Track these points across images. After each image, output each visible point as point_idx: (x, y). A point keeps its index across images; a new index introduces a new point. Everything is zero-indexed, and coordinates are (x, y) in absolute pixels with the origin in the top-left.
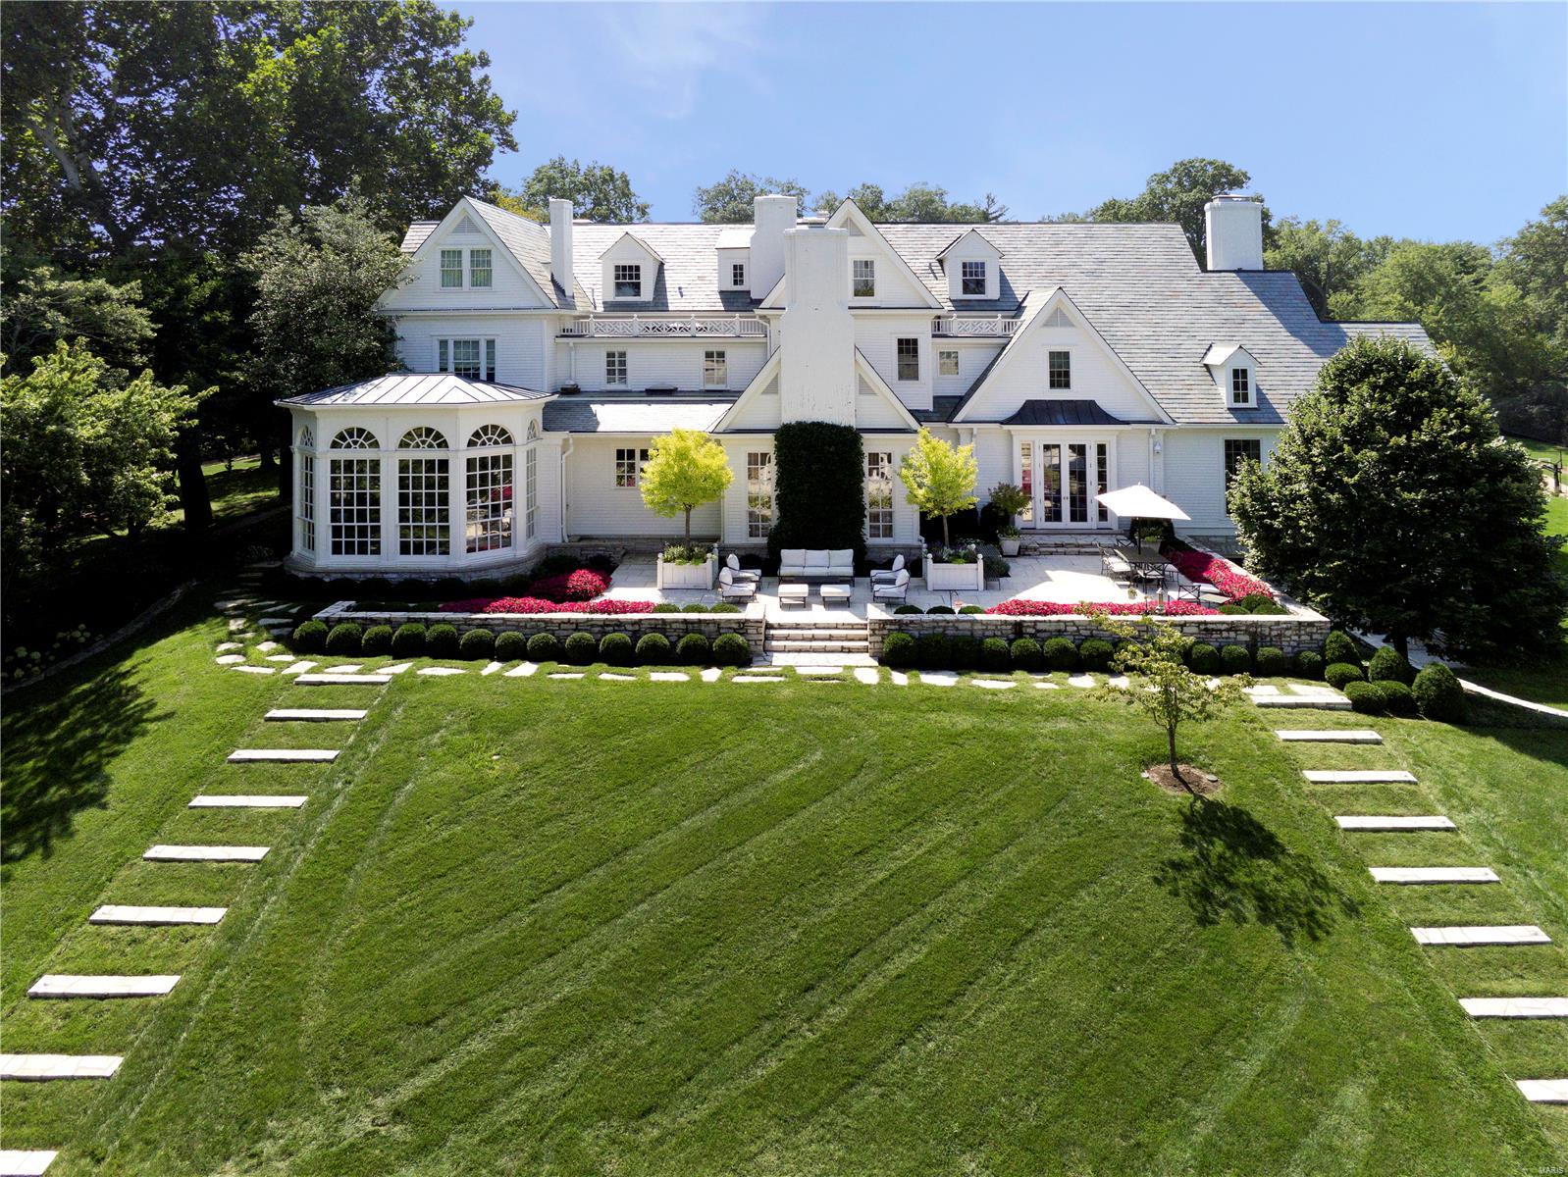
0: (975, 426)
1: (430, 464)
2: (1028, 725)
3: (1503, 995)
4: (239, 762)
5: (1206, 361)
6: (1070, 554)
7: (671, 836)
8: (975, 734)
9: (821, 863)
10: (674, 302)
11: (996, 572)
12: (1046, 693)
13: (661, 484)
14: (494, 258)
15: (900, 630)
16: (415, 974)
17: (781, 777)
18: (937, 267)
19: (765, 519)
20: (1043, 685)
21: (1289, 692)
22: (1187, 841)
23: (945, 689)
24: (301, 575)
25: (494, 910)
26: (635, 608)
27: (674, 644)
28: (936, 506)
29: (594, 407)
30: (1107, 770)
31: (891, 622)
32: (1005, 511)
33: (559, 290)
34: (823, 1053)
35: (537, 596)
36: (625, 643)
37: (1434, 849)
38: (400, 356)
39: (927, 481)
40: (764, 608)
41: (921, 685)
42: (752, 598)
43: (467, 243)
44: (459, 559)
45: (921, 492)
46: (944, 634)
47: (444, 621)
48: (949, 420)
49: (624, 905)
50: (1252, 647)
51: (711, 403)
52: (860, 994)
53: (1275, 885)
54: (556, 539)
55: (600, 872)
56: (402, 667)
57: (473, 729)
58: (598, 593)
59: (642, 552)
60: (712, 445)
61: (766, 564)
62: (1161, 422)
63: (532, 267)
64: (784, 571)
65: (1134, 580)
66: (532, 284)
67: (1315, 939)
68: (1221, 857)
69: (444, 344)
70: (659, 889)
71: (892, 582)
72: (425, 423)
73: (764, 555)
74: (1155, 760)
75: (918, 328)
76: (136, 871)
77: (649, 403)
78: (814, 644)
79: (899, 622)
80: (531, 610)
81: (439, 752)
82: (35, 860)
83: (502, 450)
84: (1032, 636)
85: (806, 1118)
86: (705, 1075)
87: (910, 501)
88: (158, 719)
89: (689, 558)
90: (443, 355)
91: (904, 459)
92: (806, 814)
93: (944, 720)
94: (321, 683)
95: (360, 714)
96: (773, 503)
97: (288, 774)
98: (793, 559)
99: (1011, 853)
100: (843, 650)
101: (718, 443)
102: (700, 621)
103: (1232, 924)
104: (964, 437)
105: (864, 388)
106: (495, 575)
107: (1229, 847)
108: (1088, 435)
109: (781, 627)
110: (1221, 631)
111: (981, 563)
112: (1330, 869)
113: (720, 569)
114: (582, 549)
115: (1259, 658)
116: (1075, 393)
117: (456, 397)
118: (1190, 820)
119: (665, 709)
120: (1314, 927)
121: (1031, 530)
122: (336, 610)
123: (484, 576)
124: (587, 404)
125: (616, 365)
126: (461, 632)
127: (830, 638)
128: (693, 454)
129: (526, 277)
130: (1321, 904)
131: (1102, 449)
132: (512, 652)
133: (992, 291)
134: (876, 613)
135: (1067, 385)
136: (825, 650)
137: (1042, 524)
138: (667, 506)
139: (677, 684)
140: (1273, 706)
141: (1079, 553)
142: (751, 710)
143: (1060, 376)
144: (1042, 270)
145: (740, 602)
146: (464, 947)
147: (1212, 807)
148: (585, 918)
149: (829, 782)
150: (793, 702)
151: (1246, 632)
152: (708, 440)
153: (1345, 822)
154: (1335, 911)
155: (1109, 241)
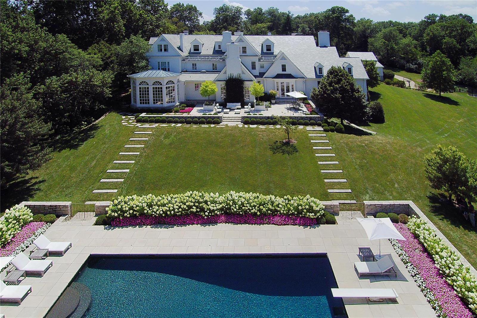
0: (267, 79)
4: (131, 140)
5: (314, 66)
10: (206, 52)
11: (269, 107)
14: (169, 46)
15: (247, 118)
21: (314, 128)
23: (253, 128)
24: (134, 108)
27: (206, 120)
28: (259, 94)
31: (245, 116)
33: (182, 51)
36: (197, 120)
41: (250, 127)
42: (221, 112)
43: (163, 43)
44: (165, 105)
47: (164, 117)
48: (262, 78)
50: (310, 121)
51: (214, 74)
56: (157, 125)
58: (191, 111)
59: (200, 103)
62: (304, 78)
63: (176, 47)
69: (159, 63)
71: (248, 108)
72: (157, 80)
74: (286, 139)
75: (256, 59)
76: (118, 156)
83: (172, 85)
87: (253, 94)
89: (209, 105)
90: (159, 66)
94: (143, 127)
95: (151, 132)
97: (140, 142)
98: (229, 105)
102: (211, 117)
104: (265, 81)
105: (243, 73)
108: (290, 81)
109: (226, 117)
110: (304, 118)
111: (265, 105)
117: (163, 75)
119: (205, 131)
121: (278, 99)
122: (143, 115)
123: (170, 108)
125: (194, 66)
126: (167, 119)
132: (177, 122)
133: (272, 51)
135: (285, 71)
136: (234, 121)
137: (281, 97)
139: (206, 127)
140: (310, 130)
145: (218, 113)
150: (227, 130)
151: (309, 118)
152: (213, 83)
153: (314, 148)
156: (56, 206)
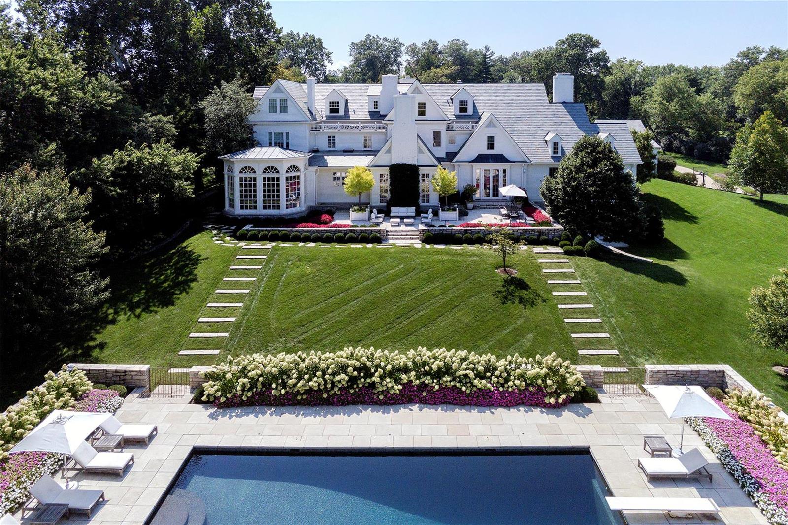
0: (460, 163)
1: (273, 179)
2: (465, 258)
3: (576, 318)
4: (233, 269)
5: (545, 139)
6: (491, 208)
7: (361, 286)
8: (449, 261)
9: (402, 292)
10: (352, 116)
11: (463, 214)
12: (472, 250)
13: (351, 185)
14: (288, 102)
15: (429, 232)
16: (297, 316)
17: (391, 272)
18: (450, 102)
19: (385, 197)
20: (470, 248)
21: (546, 249)
22: (504, 286)
23: (441, 249)
24: (230, 217)
25: (315, 303)
26: (345, 226)
27: (358, 237)
28: (443, 192)
29: (325, 157)
30: (485, 269)
31: (426, 230)
32: (469, 193)
33: (311, 113)
34: (402, 330)
35: (313, 223)
36: (342, 237)
37: (572, 288)
38: (256, 139)
39: (440, 184)
40: (386, 226)
41: (434, 248)
42: (381, 223)
43: (278, 97)
44: (284, 211)
45: (438, 188)
46: (442, 233)
47: (284, 230)
48: (451, 161)
49: (349, 302)
50: (539, 236)
51: (367, 155)
52: (412, 319)
53: (525, 296)
54: (313, 204)
55: (342, 294)
56: (274, 244)
57: (299, 260)
58: (331, 222)
59: (344, 208)
60: (368, 172)
61: (386, 212)
62: (526, 162)
63: (302, 105)
64: (392, 214)
65: (507, 216)
66: (302, 111)
67: (532, 307)
68: (512, 289)
69: (270, 134)
70: (359, 298)
71: (427, 218)
72: (271, 165)
73: (385, 209)
74: (500, 267)
75: (441, 127)
76: (214, 296)
77: (345, 155)
78: (402, 237)
79: (428, 230)
80: (312, 227)
81: (291, 266)
82: (184, 294)
83: (296, 174)
84: (470, 233)
85: (398, 342)
86: (373, 334)
87: (434, 191)
88: (204, 259)
89: (360, 210)
90: (270, 139)
91: (433, 176)
92: (398, 281)
93: (440, 257)
94: (251, 248)
95: (265, 257)
96: (389, 191)
97: (249, 272)
98: (395, 210)
99: (455, 289)
100: (410, 239)
101: (370, 171)
102: (365, 230)
103: (511, 304)
104: (456, 168)
105: (420, 151)
106: (295, 216)
107: (515, 287)
108: (500, 166)
109: (391, 232)
110: (529, 232)
111: (457, 211)
112: (542, 293)
113: (371, 214)
114: (323, 207)
115: (540, 240)
116: (496, 151)
117: (280, 156)
118: (506, 281)
119: (356, 255)
120: (533, 304)
121: (478, 200)
122: (248, 227)
123: (292, 217)
124: (323, 156)
125: (332, 140)
126: (290, 234)
127: (407, 235)
128: (361, 175)
129: (299, 108)
130: (536, 300)
131: (505, 171)
132: (306, 240)
133: (470, 111)
134: (422, 227)
135: (493, 148)
136: (405, 239)
137: (483, 198)
138: (353, 193)
139: (359, 248)
140: (540, 253)
141: (494, 208)
142: (382, 255)
143: (491, 145)
144: (490, 103)
145: (378, 224)
146: (308, 311)
147: (513, 278)
148: (339, 304)
149: (405, 273)
150: (395, 253)
151: (538, 232)
152: (366, 170)
153: (549, 282)
154: (540, 302)
155: (516, 91)
156: (125, 371)
